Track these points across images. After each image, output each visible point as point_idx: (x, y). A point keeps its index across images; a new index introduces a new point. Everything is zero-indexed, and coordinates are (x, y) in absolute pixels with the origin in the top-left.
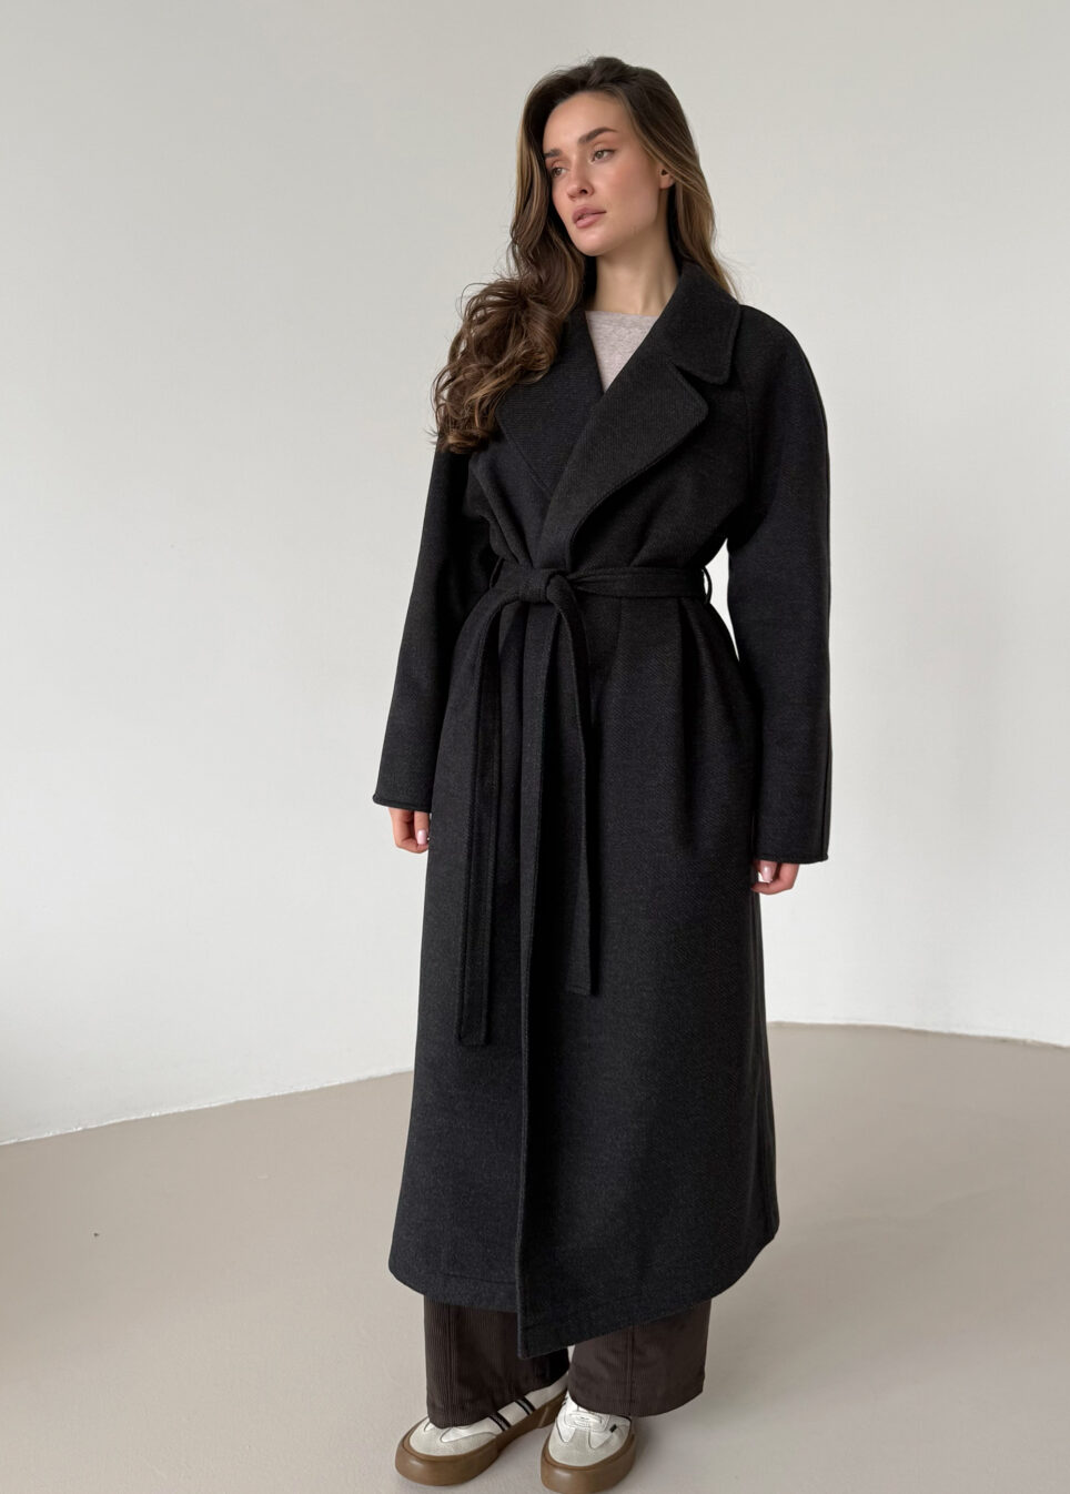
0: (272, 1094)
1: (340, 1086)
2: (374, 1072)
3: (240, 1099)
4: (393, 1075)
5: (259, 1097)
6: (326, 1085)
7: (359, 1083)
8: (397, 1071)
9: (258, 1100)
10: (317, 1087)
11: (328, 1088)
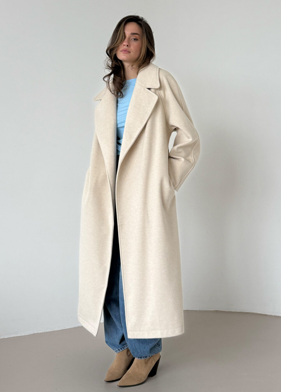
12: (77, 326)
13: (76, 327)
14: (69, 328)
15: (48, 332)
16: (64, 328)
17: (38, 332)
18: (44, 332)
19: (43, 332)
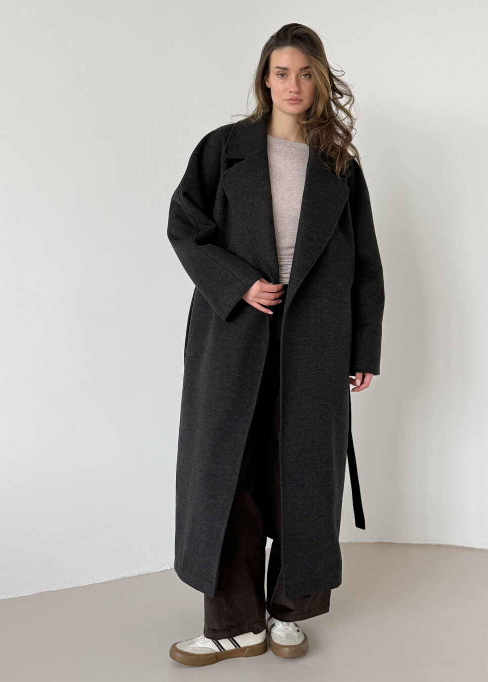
0: (63, 588)
1: (106, 582)
2: (126, 574)
3: (43, 591)
4: (139, 575)
5: (55, 589)
6: (96, 582)
7: (118, 580)
8: (139, 574)
9: (53, 591)
10: (91, 583)
11: (97, 584)
12: (122, 577)
13: (119, 578)
14: (107, 580)
15: (67, 589)
16: (97, 580)
17: (48, 590)
18: (60, 590)
19: (58, 589)
